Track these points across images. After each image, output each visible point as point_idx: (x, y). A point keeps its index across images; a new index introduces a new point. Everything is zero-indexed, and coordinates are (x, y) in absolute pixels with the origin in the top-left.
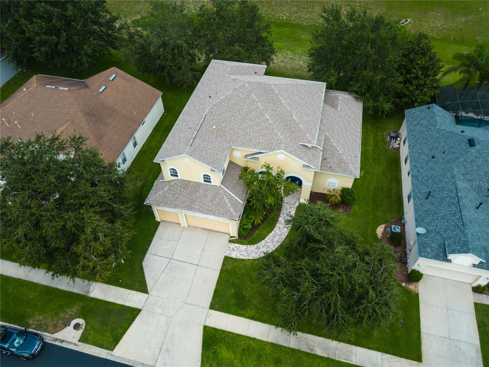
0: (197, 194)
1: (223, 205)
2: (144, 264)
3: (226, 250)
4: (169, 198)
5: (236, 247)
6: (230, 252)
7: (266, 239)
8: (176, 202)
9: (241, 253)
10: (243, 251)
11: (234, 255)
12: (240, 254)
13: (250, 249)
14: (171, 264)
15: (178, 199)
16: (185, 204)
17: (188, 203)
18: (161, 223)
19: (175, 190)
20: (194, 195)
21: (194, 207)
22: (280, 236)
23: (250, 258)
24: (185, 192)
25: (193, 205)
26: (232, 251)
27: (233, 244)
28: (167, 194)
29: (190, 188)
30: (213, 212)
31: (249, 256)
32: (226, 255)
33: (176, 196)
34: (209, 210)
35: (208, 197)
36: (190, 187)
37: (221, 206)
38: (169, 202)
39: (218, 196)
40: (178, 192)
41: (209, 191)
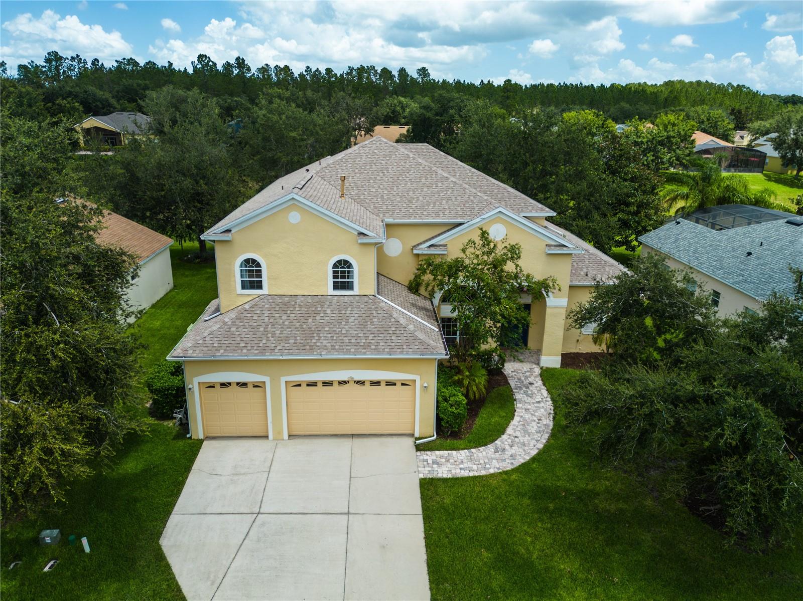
0: (318, 318)
1: (394, 329)
2: (167, 542)
3: (418, 467)
4: (242, 336)
5: (441, 457)
6: (430, 469)
7: (509, 430)
8: (264, 341)
9: (461, 466)
10: (465, 461)
11: (443, 472)
12: (461, 469)
13: (480, 455)
14: (263, 524)
15: (270, 335)
16: (292, 341)
17: (298, 338)
18: (205, 443)
19: (255, 317)
20: (310, 320)
21: (318, 344)
22: (539, 423)
23: (492, 471)
24: (284, 317)
25: (314, 341)
26: (435, 466)
27: (429, 453)
28: (233, 329)
29: (297, 309)
30: (373, 347)
31: (485, 468)
32: (421, 476)
33: (262, 329)
34: (362, 344)
35: (350, 321)
36: (297, 306)
37: (391, 332)
38: (242, 345)
39: (375, 315)
40: (266, 320)
41: (349, 309)
